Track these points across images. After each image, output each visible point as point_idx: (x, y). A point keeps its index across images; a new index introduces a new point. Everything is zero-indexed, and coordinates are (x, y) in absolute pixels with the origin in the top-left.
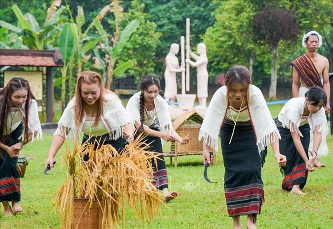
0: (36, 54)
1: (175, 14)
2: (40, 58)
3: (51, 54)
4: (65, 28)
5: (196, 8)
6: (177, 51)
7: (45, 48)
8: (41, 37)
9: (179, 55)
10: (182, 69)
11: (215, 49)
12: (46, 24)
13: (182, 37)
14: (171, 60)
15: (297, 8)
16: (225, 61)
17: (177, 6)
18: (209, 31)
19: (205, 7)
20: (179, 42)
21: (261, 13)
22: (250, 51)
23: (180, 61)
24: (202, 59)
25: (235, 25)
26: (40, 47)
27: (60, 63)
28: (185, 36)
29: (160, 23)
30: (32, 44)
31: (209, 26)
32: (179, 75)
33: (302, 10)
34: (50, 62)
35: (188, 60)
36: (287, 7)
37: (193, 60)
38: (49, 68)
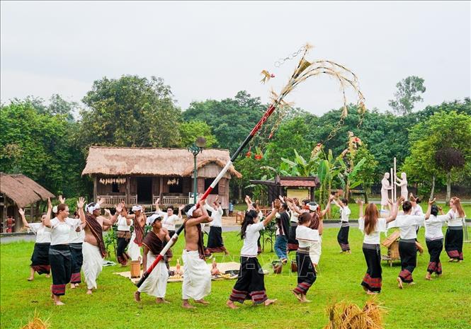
0: (304, 179)
1: (386, 149)
2: (307, 182)
3: (313, 179)
4: (321, 163)
5: (399, 145)
6: (388, 177)
7: (310, 175)
8: (307, 168)
9: (389, 179)
10: (392, 188)
11: (411, 171)
12: (311, 161)
13: (392, 169)
14: (385, 182)
15: (463, 148)
16: (417, 178)
17: (387, 144)
18: (407, 159)
19: (404, 144)
20: (390, 172)
21: (440, 151)
22: (433, 172)
23: (390, 182)
24: (404, 182)
25: (423, 158)
26: (307, 174)
27: (318, 185)
28: (393, 167)
29: (377, 154)
30: (302, 172)
31: (407, 156)
32: (389, 191)
33: (466, 149)
34: (313, 184)
35: (395, 182)
36: (456, 148)
37: (399, 182)
38: (312, 188)
